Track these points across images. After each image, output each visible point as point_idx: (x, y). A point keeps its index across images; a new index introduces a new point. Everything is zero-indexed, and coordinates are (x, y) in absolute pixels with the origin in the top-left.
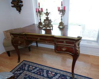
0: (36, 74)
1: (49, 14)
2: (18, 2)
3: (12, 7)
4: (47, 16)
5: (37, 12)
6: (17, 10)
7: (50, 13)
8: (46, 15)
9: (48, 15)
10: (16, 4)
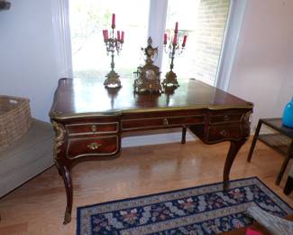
0: (157, 221)
4: (149, 56)
7: (156, 49)
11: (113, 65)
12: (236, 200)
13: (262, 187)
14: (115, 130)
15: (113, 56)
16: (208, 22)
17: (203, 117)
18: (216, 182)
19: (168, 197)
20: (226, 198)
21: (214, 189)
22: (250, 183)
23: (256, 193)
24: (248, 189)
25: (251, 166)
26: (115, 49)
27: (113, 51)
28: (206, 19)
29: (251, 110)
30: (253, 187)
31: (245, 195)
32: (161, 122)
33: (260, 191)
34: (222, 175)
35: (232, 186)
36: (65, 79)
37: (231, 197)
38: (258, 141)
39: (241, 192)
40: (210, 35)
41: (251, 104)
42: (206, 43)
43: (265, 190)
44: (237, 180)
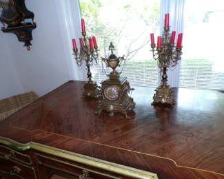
1: (122, 63)
2: (20, 18)
3: (4, 31)
4: (114, 68)
5: (75, 50)
6: (20, 40)
7: (123, 58)
8: (109, 65)
9: (117, 65)
10: (13, 23)
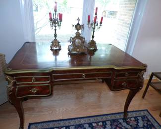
11: (55, 36)
12: (131, 126)
13: (149, 117)
14: (48, 81)
15: (55, 30)
16: (126, 7)
17: (111, 74)
18: (120, 112)
19: (87, 121)
20: (124, 124)
21: (118, 116)
22: (142, 113)
23: (146, 122)
24: (140, 118)
25: (144, 101)
26: (57, 25)
27: (55, 27)
28: (125, 6)
29: (145, 70)
30: (143, 117)
31: (138, 122)
32: (81, 76)
33: (148, 121)
34: (123, 107)
35: (130, 115)
36: (29, 42)
37: (128, 123)
38: (150, 86)
39: (135, 120)
40: (126, 15)
41: (145, 66)
42: (123, 20)
43: (152, 120)
44: (134, 111)
